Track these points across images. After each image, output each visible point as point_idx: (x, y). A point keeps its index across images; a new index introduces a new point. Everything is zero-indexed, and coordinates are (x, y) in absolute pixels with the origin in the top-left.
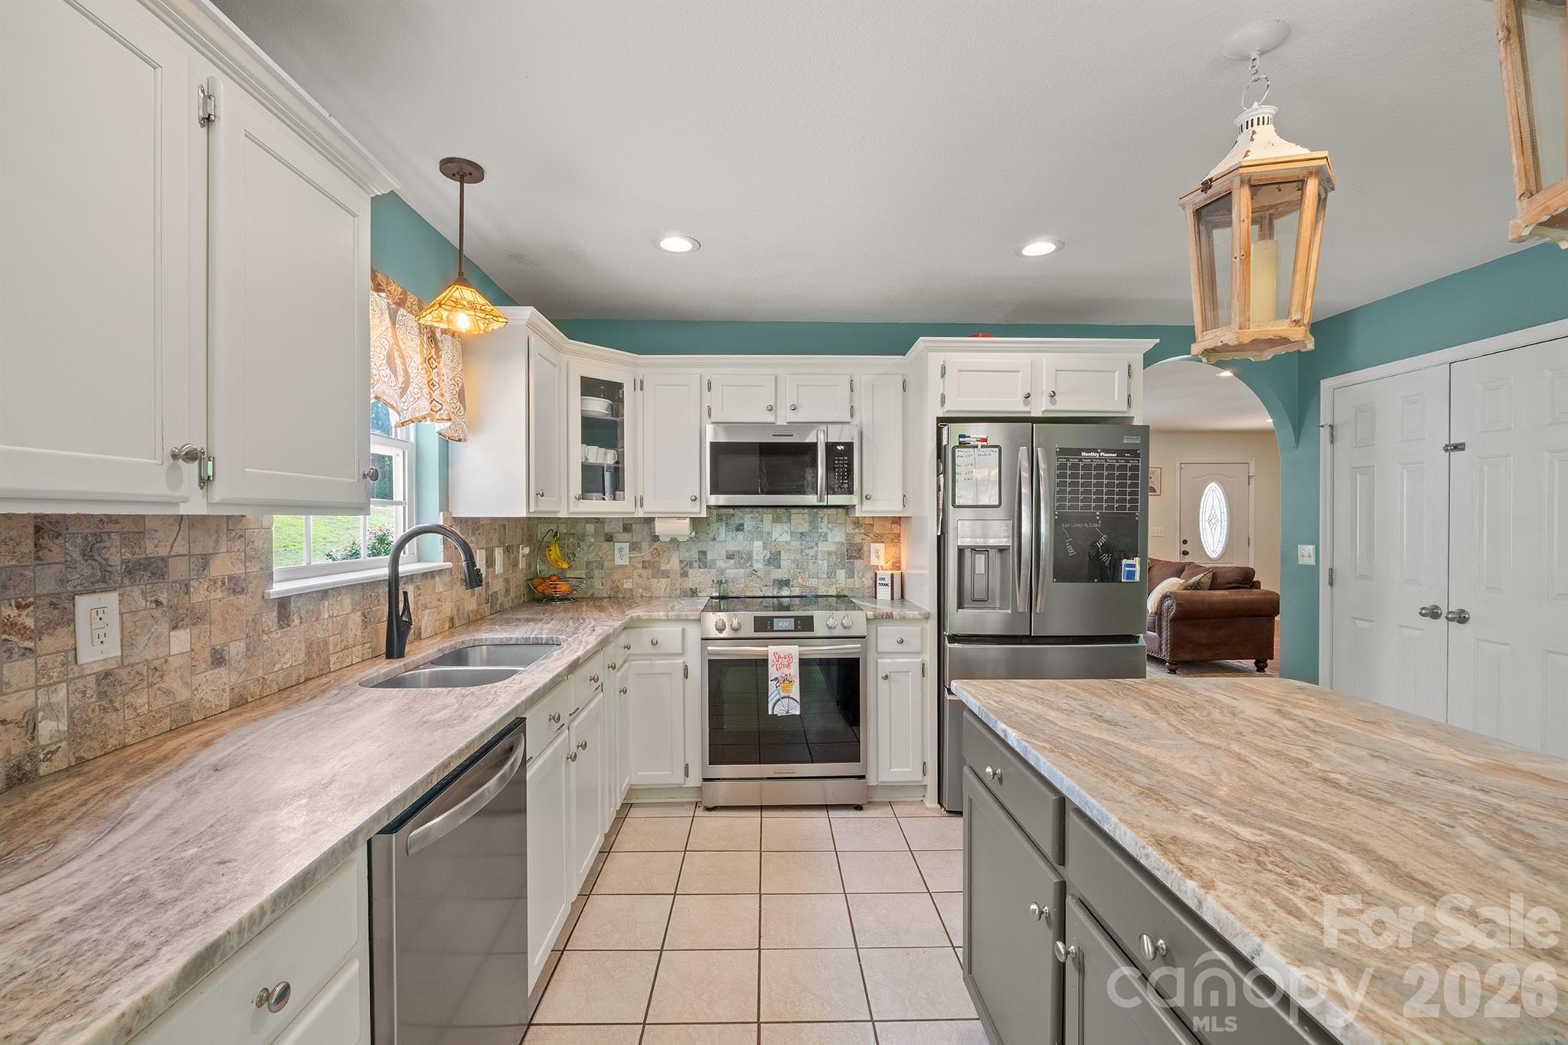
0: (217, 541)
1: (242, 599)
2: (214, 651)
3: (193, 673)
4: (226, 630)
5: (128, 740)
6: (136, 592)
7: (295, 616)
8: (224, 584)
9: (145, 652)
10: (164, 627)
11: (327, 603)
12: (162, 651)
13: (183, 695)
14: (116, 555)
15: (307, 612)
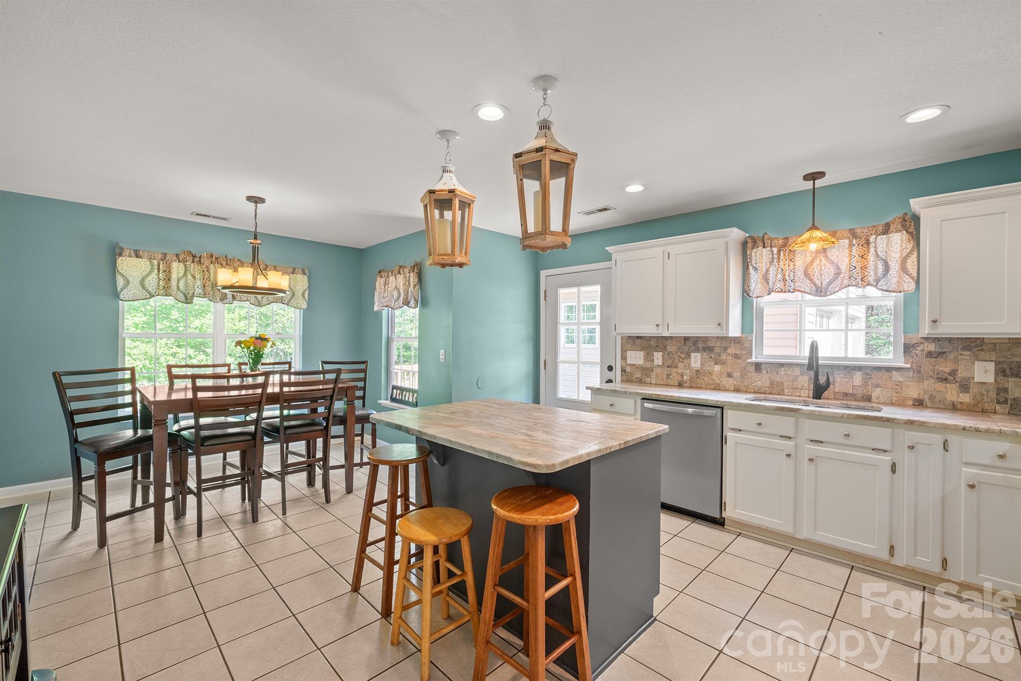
0: (730, 343)
1: (739, 361)
2: (728, 373)
3: (721, 377)
4: (733, 368)
5: (702, 387)
6: (705, 354)
7: (764, 370)
8: (732, 355)
9: (707, 368)
10: (713, 363)
11: (783, 369)
12: (712, 369)
13: (718, 382)
14: (700, 345)
15: (771, 370)
